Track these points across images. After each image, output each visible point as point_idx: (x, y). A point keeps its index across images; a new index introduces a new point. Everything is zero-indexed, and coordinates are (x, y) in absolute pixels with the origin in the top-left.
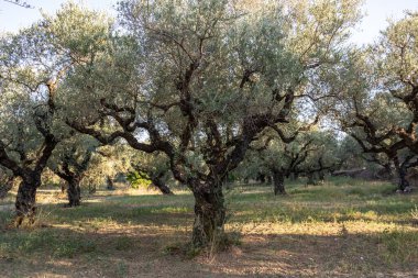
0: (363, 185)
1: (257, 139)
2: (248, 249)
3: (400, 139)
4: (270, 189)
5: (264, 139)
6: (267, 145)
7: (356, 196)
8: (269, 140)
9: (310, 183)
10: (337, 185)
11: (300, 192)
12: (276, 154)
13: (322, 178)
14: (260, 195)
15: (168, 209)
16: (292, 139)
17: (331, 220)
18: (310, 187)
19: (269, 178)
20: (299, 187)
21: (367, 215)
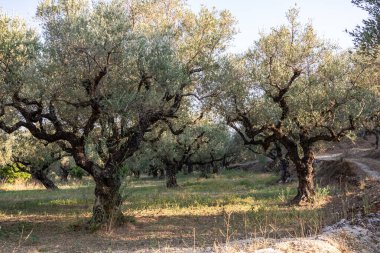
0: (252, 177)
1: (150, 130)
2: (141, 226)
3: (271, 134)
4: (163, 183)
5: (157, 130)
6: (160, 136)
7: (243, 187)
8: (162, 131)
9: (203, 176)
10: (229, 177)
11: (192, 184)
12: (169, 145)
13: (215, 171)
14: (152, 188)
15: (57, 202)
16: (181, 132)
17: (215, 205)
18: (203, 180)
19: (162, 171)
20: (192, 180)
21: (245, 200)
